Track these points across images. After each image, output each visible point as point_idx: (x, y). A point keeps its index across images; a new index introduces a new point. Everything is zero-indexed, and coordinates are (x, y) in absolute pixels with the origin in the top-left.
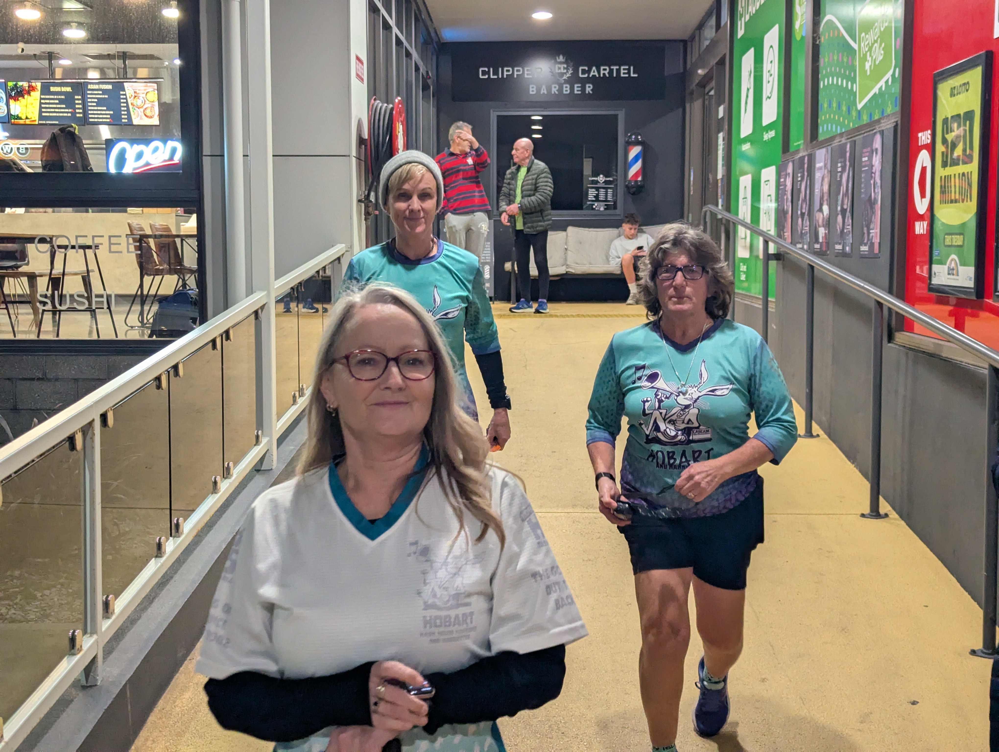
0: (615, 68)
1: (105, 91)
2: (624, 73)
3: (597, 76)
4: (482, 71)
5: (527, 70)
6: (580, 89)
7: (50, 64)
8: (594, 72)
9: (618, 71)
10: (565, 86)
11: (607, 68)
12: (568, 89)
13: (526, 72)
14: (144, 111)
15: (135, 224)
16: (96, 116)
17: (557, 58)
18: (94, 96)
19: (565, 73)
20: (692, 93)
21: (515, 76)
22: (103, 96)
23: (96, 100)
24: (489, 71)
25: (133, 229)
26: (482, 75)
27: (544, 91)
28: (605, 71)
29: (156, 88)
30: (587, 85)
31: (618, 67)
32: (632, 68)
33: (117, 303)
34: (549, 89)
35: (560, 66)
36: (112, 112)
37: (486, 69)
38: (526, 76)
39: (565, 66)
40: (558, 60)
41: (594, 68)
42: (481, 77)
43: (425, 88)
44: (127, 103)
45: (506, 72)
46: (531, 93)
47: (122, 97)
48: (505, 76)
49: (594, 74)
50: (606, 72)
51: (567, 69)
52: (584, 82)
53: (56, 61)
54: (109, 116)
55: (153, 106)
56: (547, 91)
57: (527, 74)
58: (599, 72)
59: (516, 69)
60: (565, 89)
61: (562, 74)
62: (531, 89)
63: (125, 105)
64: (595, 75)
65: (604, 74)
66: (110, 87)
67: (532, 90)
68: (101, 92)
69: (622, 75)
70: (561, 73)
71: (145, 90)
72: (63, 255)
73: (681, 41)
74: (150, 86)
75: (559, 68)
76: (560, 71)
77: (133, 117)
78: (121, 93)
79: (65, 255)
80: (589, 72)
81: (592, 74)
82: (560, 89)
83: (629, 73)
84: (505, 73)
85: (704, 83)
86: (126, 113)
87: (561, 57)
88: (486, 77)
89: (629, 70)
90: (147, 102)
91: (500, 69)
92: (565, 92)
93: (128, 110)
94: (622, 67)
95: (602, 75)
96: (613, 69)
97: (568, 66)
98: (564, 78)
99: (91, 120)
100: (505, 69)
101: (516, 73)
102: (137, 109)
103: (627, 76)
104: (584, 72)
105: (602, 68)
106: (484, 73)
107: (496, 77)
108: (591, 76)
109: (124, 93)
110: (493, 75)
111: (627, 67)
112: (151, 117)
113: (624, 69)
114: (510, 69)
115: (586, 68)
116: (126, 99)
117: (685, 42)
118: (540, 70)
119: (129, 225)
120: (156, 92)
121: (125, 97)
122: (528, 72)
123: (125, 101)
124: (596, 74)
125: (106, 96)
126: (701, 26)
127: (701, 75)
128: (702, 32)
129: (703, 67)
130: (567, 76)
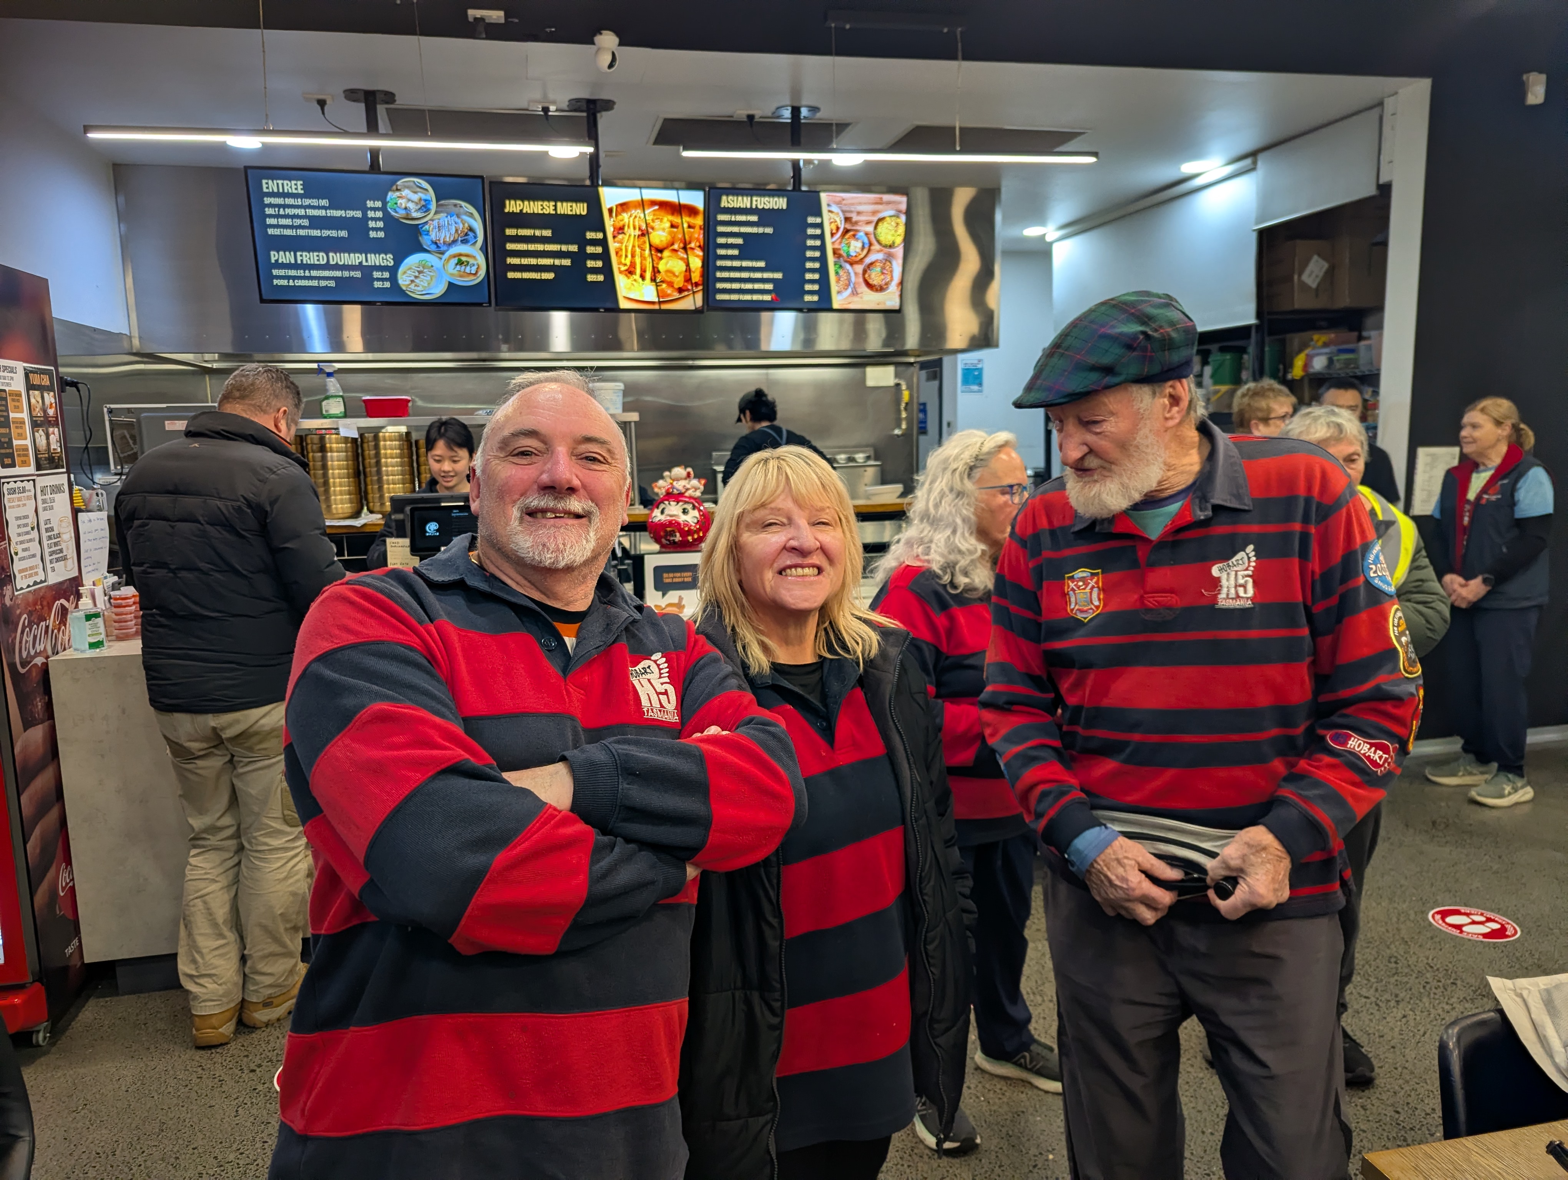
1: (766, 216)
14: (865, 272)
16: (736, 286)
18: (735, 229)
22: (761, 230)
23: (740, 241)
29: (904, 207)
36: (778, 276)
44: (822, 248)
47: (810, 231)
54: (769, 286)
55: (889, 258)
63: (817, 254)
66: (780, 203)
68: (754, 218)
71: (874, 213)
74: (889, 203)
77: (834, 287)
78: (811, 220)
86: (816, 276)
90: (876, 247)
93: (823, 271)
99: (720, 297)
102: (848, 266)
109: (818, 220)
112: (881, 289)
116: (821, 237)
120: (903, 218)
121: (818, 232)
123: (818, 243)
125: (769, 230)
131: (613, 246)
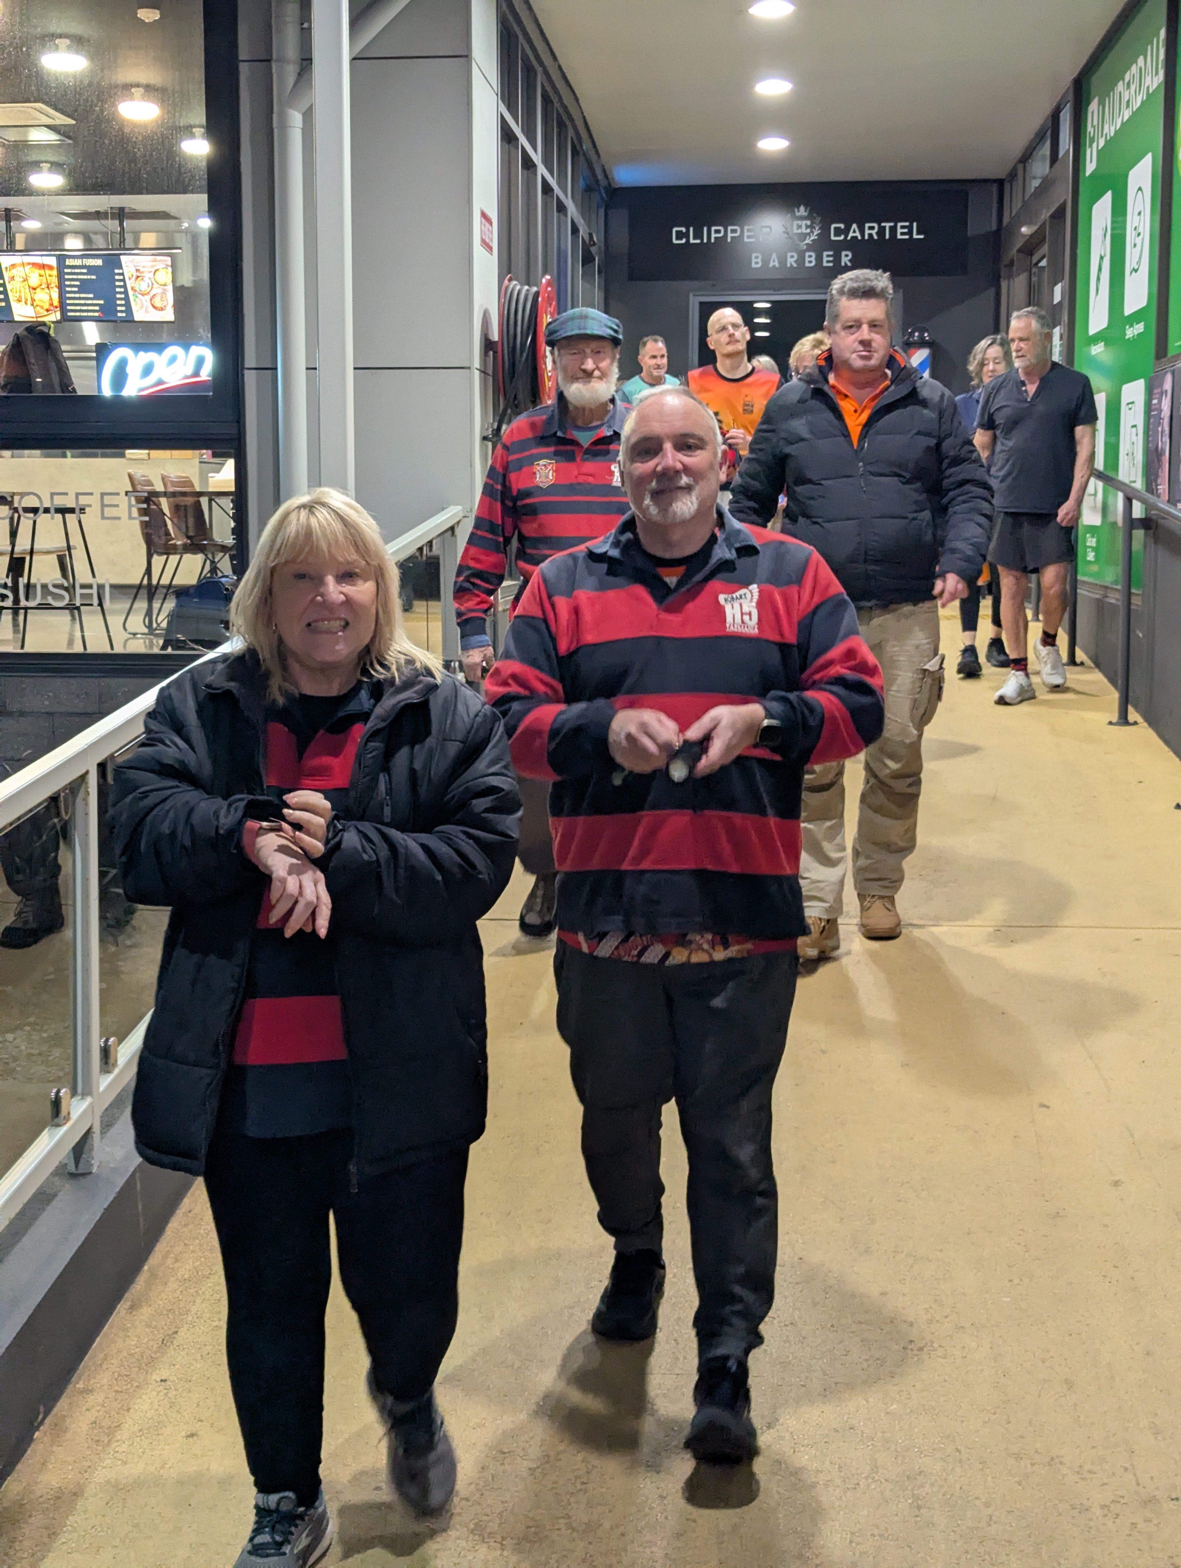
0: (888, 225)
1: (91, 269)
2: (902, 234)
3: (860, 238)
4: (677, 232)
5: (748, 230)
6: (831, 259)
7: (9, 228)
8: (854, 232)
9: (893, 230)
10: (807, 254)
11: (875, 225)
12: (813, 259)
13: (746, 234)
14: (151, 300)
15: (139, 475)
16: (78, 308)
17: (796, 210)
18: (75, 277)
19: (809, 234)
20: (1011, 264)
21: (729, 240)
22: (89, 277)
23: (78, 283)
24: (688, 231)
25: (136, 482)
26: (677, 239)
27: (774, 263)
28: (871, 230)
29: (169, 263)
30: (844, 253)
31: (892, 224)
32: (915, 224)
33: (112, 598)
34: (783, 260)
35: (800, 222)
36: (102, 302)
37: (684, 230)
38: (746, 240)
39: (809, 223)
40: (798, 214)
41: (854, 226)
42: (675, 241)
43: (588, 259)
44: (125, 286)
45: (715, 233)
46: (754, 266)
47: (117, 277)
48: (713, 241)
49: (854, 235)
50: (874, 232)
51: (811, 227)
52: (837, 248)
53: (17, 222)
54: (97, 308)
55: (164, 292)
56: (779, 263)
57: (749, 237)
58: (862, 233)
59: (730, 228)
60: (807, 259)
61: (804, 236)
62: (754, 260)
63: (122, 290)
64: (856, 237)
65: (870, 235)
66: (99, 262)
67: (756, 262)
68: (85, 271)
69: (899, 237)
70: (802, 234)
71: (153, 266)
72: (31, 522)
73: (995, 181)
74: (160, 261)
75: (800, 227)
76: (800, 231)
77: (134, 308)
78: (117, 271)
79: (35, 522)
80: (846, 231)
81: (851, 234)
82: (801, 260)
83: (910, 233)
84: (713, 235)
85: (1030, 247)
86: (123, 302)
87: (802, 208)
88: (684, 241)
89: (910, 228)
90: (156, 285)
91: (705, 229)
92: (807, 265)
93: (127, 299)
94: (899, 224)
95: (866, 237)
96: (885, 227)
97: (812, 223)
98: (807, 242)
99: (69, 314)
100: (713, 228)
101: (730, 235)
102: (140, 296)
103: (907, 237)
104: (838, 232)
105: (867, 225)
106: (680, 235)
107: (698, 241)
108: (849, 238)
109: (121, 271)
110: (694, 238)
111: (907, 224)
112: (162, 309)
113: (902, 227)
114: (721, 228)
115: (842, 226)
116: (124, 280)
117: (1000, 183)
118: (768, 230)
119: (130, 477)
120: (170, 269)
121: (121, 277)
122: (750, 234)
123: (122, 284)
124: (858, 234)
125: (94, 277)
126: (1026, 157)
127: (1026, 236)
128: (1027, 165)
129: (1029, 223)
130: (812, 238)
131: (9, 287)
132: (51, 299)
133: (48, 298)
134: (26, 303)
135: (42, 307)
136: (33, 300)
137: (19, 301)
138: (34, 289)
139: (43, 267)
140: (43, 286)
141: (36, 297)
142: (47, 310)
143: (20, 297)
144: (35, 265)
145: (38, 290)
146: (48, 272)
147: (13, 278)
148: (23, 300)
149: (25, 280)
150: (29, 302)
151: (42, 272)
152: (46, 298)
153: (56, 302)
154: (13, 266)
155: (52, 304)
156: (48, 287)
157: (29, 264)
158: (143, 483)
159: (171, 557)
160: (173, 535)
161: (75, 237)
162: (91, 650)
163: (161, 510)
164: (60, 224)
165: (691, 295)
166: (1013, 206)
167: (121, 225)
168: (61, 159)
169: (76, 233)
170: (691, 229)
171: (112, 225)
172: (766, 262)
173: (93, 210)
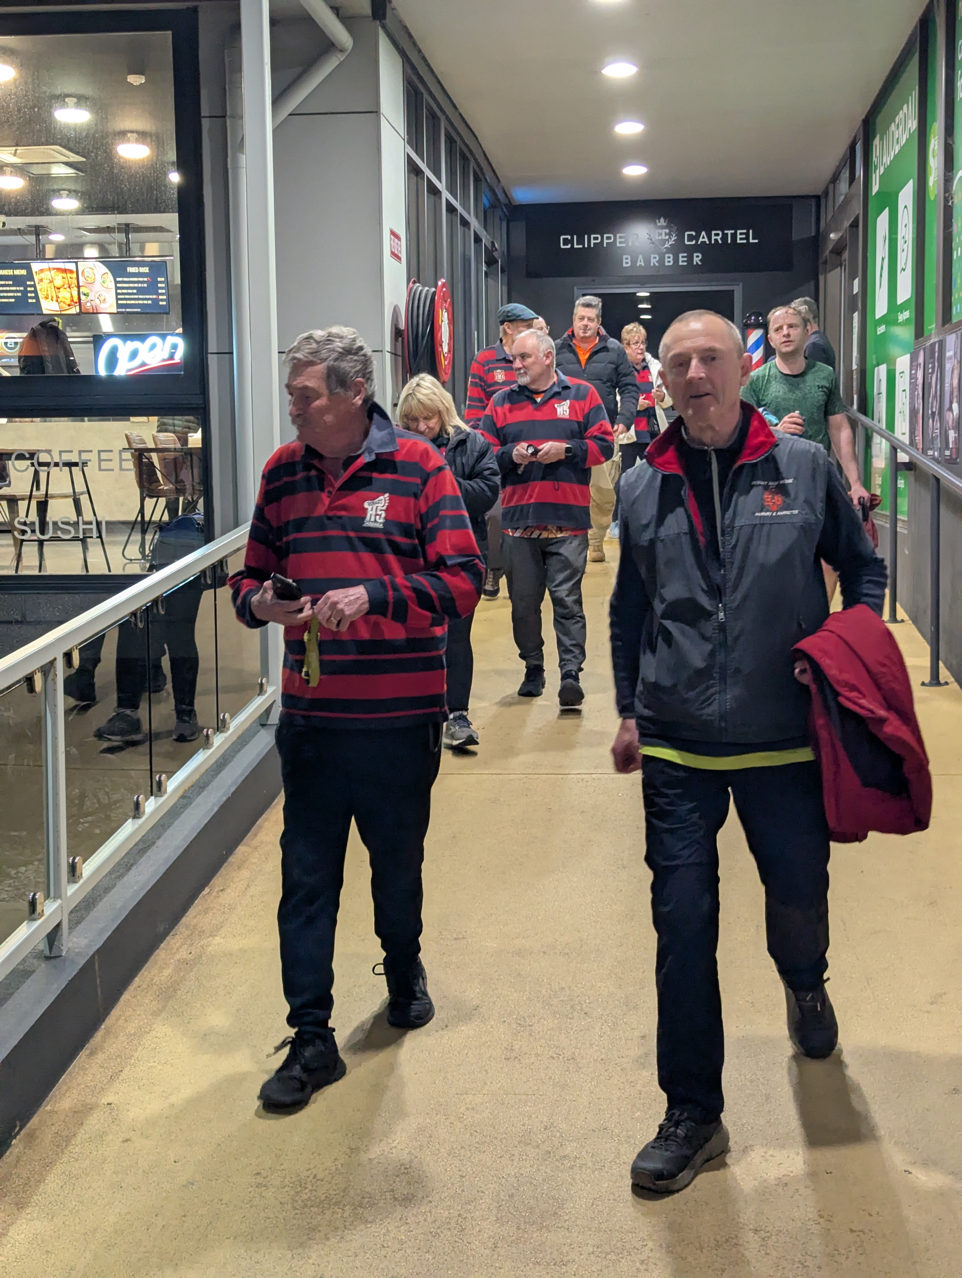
0: (729, 232)
2: (741, 239)
3: (708, 242)
4: (564, 239)
5: (620, 237)
6: (685, 259)
7: (38, 240)
8: (703, 238)
9: (734, 236)
10: (667, 255)
11: (720, 232)
12: (671, 259)
13: (618, 240)
15: (134, 435)
17: (657, 221)
19: (668, 240)
20: (825, 262)
21: (605, 245)
24: (572, 238)
25: (132, 441)
26: (564, 244)
27: (641, 263)
28: (717, 236)
30: (695, 255)
31: (733, 231)
32: (751, 231)
33: (108, 531)
34: (647, 260)
35: (660, 231)
37: (569, 237)
38: (618, 245)
39: (667, 231)
40: (659, 224)
41: (703, 233)
42: (562, 246)
43: (491, 262)
45: (594, 240)
46: (624, 265)
48: (592, 246)
49: (703, 240)
50: (719, 238)
51: (670, 234)
52: (690, 251)
53: (45, 236)
56: (644, 262)
57: (620, 243)
58: (710, 239)
59: (605, 236)
60: (667, 260)
61: (664, 242)
62: (624, 261)
64: (705, 242)
65: (716, 240)
67: (626, 262)
69: (739, 241)
70: (662, 240)
72: (46, 473)
73: (814, 196)
75: (660, 234)
76: (660, 238)
79: (48, 473)
80: (697, 238)
81: (701, 240)
82: (662, 260)
83: (747, 238)
84: (593, 242)
85: (838, 251)
87: (662, 220)
88: (569, 246)
89: (747, 234)
91: (586, 236)
92: (667, 264)
94: (739, 232)
95: (713, 242)
96: (727, 234)
97: (670, 231)
98: (666, 246)
100: (592, 236)
101: (605, 241)
103: (745, 241)
104: (691, 238)
105: (713, 232)
106: (566, 242)
107: (581, 246)
108: (699, 243)
110: (577, 244)
111: (745, 231)
113: (741, 234)
114: (599, 236)
115: (694, 233)
117: (818, 198)
118: (635, 236)
119: (127, 437)
122: (621, 240)
124: (706, 240)
126: (835, 179)
127: (834, 240)
128: (837, 186)
129: (836, 230)
130: (670, 243)
131: (38, 287)
132: (72, 296)
133: (70, 295)
134: (52, 300)
135: (65, 303)
136: (58, 297)
137: (47, 298)
138: (59, 289)
139: (65, 271)
140: (65, 286)
141: (60, 295)
142: (69, 305)
143: (47, 295)
144: (58, 269)
145: (61, 289)
146: (69, 275)
147: (41, 280)
148: (50, 298)
149: (51, 282)
150: (55, 299)
151: (65, 275)
152: (68, 296)
153: (76, 299)
154: (42, 271)
155: (72, 301)
156: (69, 287)
157: (54, 269)
158: (137, 441)
159: (160, 499)
160: (162, 482)
161: (91, 247)
162: (92, 572)
163: (152, 463)
164: (81, 237)
165: (575, 288)
166: (827, 216)
167: (127, 238)
168: (78, 187)
169: (93, 243)
170: (575, 237)
171: (122, 237)
172: (634, 261)
173: (105, 226)
